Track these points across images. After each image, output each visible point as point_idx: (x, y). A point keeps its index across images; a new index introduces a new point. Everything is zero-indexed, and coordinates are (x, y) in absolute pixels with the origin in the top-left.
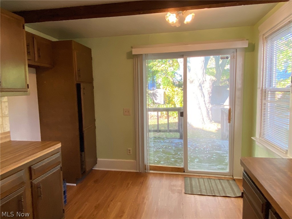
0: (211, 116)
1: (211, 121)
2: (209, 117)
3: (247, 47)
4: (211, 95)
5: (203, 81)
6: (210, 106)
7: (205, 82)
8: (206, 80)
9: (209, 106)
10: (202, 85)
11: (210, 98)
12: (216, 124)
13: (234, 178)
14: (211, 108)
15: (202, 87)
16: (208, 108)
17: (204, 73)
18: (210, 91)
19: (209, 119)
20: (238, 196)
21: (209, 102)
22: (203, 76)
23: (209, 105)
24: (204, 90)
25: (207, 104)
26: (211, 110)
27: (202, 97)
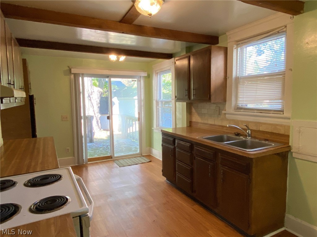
0: (100, 124)
1: (100, 129)
2: (99, 126)
3: (147, 75)
4: (99, 105)
5: (92, 92)
6: (100, 115)
7: (93, 93)
8: (94, 92)
9: (98, 116)
10: (91, 96)
11: (98, 107)
12: (105, 132)
13: (143, 155)
14: (100, 117)
15: (91, 98)
16: (97, 117)
17: (91, 84)
18: (98, 101)
19: (99, 128)
20: (148, 161)
21: (98, 112)
22: (91, 88)
23: (98, 114)
24: (92, 100)
25: (96, 114)
26: (100, 119)
27: (91, 107)
